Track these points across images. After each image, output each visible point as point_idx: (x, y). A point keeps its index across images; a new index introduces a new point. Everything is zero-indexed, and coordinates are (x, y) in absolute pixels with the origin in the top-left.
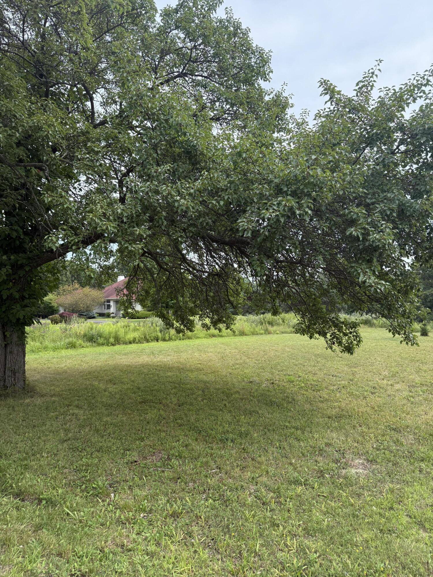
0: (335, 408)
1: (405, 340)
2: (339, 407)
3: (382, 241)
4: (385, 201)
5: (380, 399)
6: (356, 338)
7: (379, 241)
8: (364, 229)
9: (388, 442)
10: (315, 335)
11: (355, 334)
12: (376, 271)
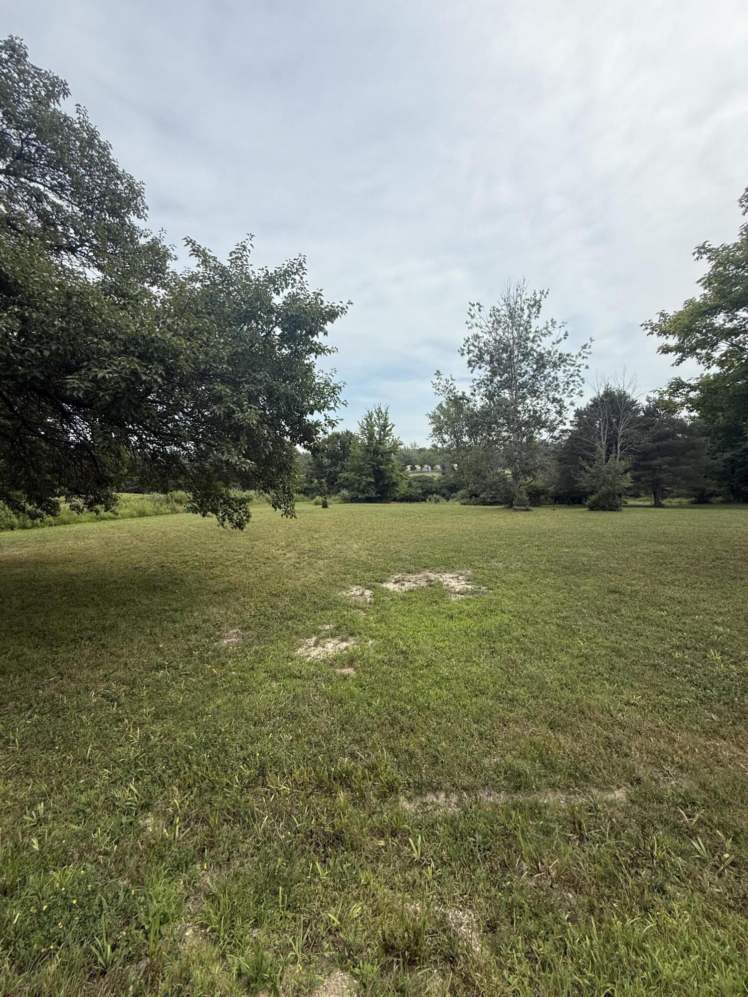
0: (224, 583)
1: (285, 514)
5: (269, 569)
6: (246, 514)
9: (265, 607)
10: (208, 513)
11: (244, 510)
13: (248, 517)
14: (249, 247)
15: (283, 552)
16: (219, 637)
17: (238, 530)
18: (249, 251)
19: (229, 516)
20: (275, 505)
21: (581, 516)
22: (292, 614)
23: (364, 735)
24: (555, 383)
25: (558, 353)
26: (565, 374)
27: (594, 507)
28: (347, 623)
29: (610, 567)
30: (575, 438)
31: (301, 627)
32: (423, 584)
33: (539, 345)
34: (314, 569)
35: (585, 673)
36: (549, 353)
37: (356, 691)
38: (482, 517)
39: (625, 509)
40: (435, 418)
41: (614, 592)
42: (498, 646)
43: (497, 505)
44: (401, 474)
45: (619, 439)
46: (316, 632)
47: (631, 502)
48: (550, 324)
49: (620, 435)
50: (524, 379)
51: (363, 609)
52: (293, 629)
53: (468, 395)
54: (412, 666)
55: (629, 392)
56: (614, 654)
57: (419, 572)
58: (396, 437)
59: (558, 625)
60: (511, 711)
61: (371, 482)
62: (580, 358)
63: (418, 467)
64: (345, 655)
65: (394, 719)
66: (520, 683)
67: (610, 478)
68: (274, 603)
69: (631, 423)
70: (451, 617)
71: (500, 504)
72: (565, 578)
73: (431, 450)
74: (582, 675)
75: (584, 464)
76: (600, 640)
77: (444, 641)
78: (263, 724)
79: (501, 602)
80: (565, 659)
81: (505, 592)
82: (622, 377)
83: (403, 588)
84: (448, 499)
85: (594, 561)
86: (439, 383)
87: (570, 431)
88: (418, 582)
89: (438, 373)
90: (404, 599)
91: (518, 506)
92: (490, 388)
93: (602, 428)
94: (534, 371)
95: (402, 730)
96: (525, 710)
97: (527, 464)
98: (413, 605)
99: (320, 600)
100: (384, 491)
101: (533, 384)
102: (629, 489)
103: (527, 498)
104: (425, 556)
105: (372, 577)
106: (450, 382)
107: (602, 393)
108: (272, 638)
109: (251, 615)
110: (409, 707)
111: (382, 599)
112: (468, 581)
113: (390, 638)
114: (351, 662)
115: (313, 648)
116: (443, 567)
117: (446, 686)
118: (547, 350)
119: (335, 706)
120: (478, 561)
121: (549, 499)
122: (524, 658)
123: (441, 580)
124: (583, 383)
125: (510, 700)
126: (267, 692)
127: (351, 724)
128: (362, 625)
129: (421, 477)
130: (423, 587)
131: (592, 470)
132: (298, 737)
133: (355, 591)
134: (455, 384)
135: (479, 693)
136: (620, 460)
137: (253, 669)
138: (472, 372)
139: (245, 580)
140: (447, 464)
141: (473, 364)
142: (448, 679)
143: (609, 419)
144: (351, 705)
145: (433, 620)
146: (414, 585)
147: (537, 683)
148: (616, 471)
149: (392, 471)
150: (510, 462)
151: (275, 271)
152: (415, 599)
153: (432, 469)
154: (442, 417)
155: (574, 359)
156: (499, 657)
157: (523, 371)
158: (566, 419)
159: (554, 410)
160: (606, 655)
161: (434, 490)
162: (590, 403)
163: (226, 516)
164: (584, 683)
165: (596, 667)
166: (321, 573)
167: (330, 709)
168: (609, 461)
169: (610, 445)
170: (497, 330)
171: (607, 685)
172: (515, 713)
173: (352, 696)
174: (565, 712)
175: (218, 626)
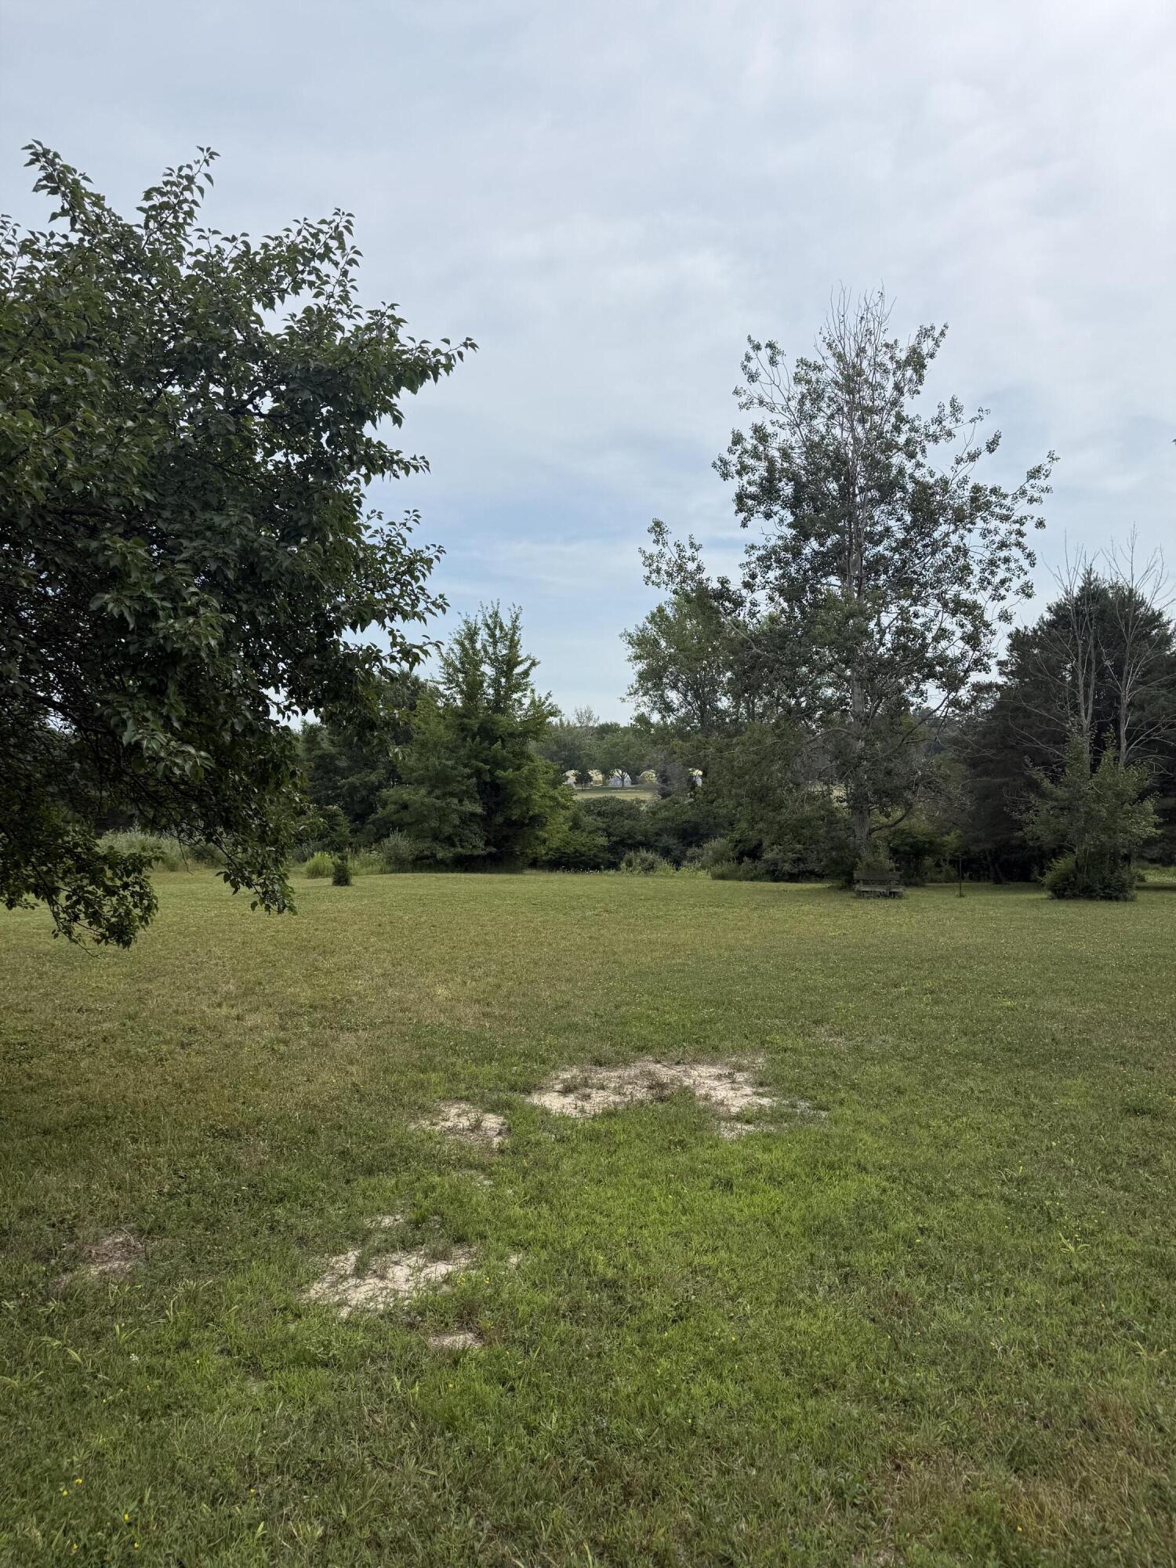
0: (69, 1102)
1: (262, 900)
2: (82, 1099)
3: (191, 638)
4: (208, 534)
5: (200, 1059)
6: (141, 899)
7: (183, 637)
8: (142, 598)
9: (202, 1169)
10: (25, 896)
11: (137, 888)
12: (174, 719)
13: (148, 909)
14: (199, 180)
15: (234, 1012)
16: (74, 1256)
17: (113, 947)
18: (201, 190)
19: (88, 904)
20: (236, 877)
21: (1035, 913)
22: (282, 1186)
23: (526, 1512)
24: (961, 562)
25: (969, 486)
26: (986, 541)
27: (1064, 890)
28: (443, 1207)
29: (1123, 1047)
30: (1010, 704)
31: (312, 1224)
32: (641, 1094)
33: (919, 465)
34: (332, 1058)
35: (1086, 1323)
36: (945, 483)
37: (492, 1394)
38: (776, 913)
39: (1142, 896)
40: (643, 644)
41: (1137, 1112)
42: (859, 1258)
43: (808, 880)
44: (552, 793)
45: (1123, 711)
46: (358, 1236)
47: (1153, 877)
48: (948, 410)
49: (1126, 700)
50: (880, 548)
51: (482, 1168)
52: (290, 1228)
53: (735, 585)
54: (634, 1322)
55: (1145, 591)
56: (1154, 1271)
57: (626, 1063)
58: (541, 693)
59: (1008, 1201)
60: (910, 1430)
61: (473, 814)
62: (1023, 502)
63: (596, 776)
64: (447, 1298)
65: (604, 1463)
66: (925, 1355)
67: (1104, 813)
68: (228, 1159)
69: (1149, 672)
70: (728, 1185)
71: (819, 877)
72: (1011, 1076)
73: (632, 730)
74: (1080, 1329)
75: (1038, 774)
76: (1116, 1238)
77: (715, 1249)
78: (234, 1497)
79: (852, 1141)
80: (1034, 1289)
81: (862, 1114)
82: (1128, 554)
83: (587, 1106)
84: (677, 864)
85: (1080, 1032)
86: (662, 555)
87: (999, 687)
88: (628, 1089)
89: (658, 528)
90: (593, 1137)
91: (866, 883)
92: (793, 570)
93: (1081, 682)
94: (907, 530)
95: (627, 1492)
96: (943, 1426)
97: (889, 773)
98: (620, 1153)
99: (359, 1145)
100: (506, 838)
101: (904, 562)
102: (1149, 842)
103: (890, 864)
104: (638, 1018)
105: (500, 1078)
106: (689, 553)
107: (1076, 592)
108: (230, 1255)
109: (160, 1193)
110: (640, 1432)
111: (532, 1137)
112: (761, 1084)
113: (568, 1245)
114: (465, 1314)
115: (352, 1281)
116: (690, 1049)
117: (732, 1371)
118: (938, 476)
119: (436, 1440)
120: (781, 1031)
121: (946, 867)
122: (928, 1289)
123: (687, 1082)
124: (1033, 565)
125: (905, 1401)
126: (238, 1408)
127: (486, 1485)
128: (487, 1213)
129: (606, 801)
130: (642, 1103)
131: (1060, 792)
132: (343, 1528)
133: (456, 1117)
134: (701, 556)
135: (821, 1386)
136: (1126, 765)
137: (184, 1345)
138: (744, 525)
139: (130, 1093)
140: (676, 768)
141: (750, 502)
142: (737, 1354)
143: (1099, 662)
144: (482, 1432)
145: (677, 1193)
146: (617, 1099)
147: (971, 1354)
148: (1118, 795)
149: (530, 784)
150: (846, 768)
151: (265, 246)
152: (622, 1137)
153: (634, 782)
154: (663, 644)
155: (1008, 502)
156: (863, 1289)
157: (879, 528)
158: (989, 656)
159: (959, 633)
160: (1132, 1275)
161: (640, 838)
162: (1048, 616)
163: (81, 907)
164: (1086, 1347)
165: (1114, 1305)
166: (353, 1069)
167: (424, 1449)
168: (1100, 770)
169: (1102, 728)
170: (813, 417)
171: (1143, 1353)
172: (920, 1434)
173: (480, 1409)
174: (1046, 1427)
175: (68, 1227)
